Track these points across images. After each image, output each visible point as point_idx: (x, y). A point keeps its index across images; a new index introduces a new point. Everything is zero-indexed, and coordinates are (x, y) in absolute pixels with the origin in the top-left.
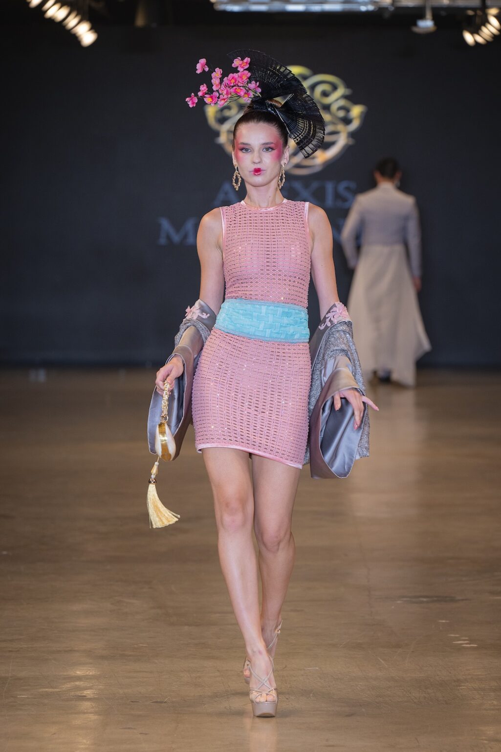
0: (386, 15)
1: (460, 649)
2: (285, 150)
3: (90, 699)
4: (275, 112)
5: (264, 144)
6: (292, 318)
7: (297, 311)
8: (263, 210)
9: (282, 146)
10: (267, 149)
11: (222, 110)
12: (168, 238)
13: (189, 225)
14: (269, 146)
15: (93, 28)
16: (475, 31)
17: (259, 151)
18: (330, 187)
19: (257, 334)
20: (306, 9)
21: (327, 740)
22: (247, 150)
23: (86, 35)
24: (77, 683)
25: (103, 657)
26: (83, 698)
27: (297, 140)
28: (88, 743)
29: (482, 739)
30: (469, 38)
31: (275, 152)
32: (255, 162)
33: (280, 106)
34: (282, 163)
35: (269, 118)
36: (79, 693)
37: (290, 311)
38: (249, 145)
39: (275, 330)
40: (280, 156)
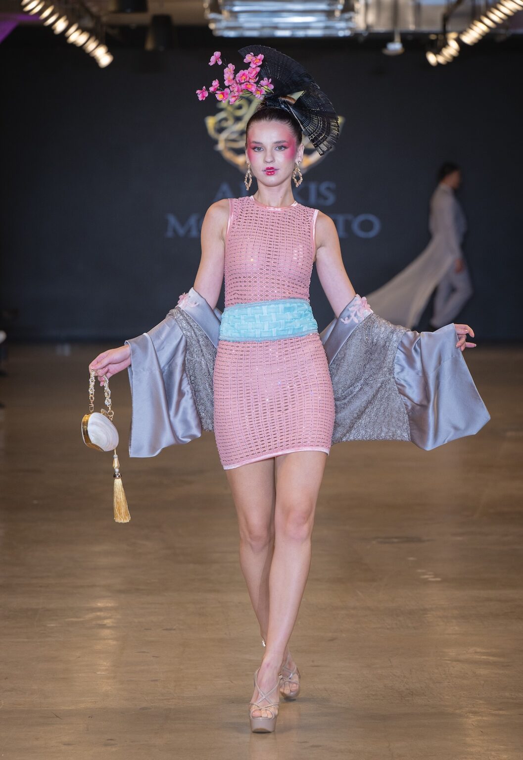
0: (361, 39)
1: (426, 582)
2: (299, 148)
3: (109, 628)
4: (289, 109)
5: (276, 143)
6: (296, 312)
7: (299, 304)
8: (272, 209)
9: (295, 144)
10: (280, 148)
11: (220, 121)
12: (175, 231)
13: (193, 220)
14: (281, 144)
15: (110, 51)
16: (437, 52)
17: (272, 149)
18: (313, 187)
19: (264, 335)
20: (292, 35)
21: (313, 661)
22: (259, 149)
23: (103, 57)
24: (99, 614)
25: (120, 592)
26: (103, 626)
27: (312, 137)
28: (108, 665)
29: (445, 660)
30: (432, 58)
31: (288, 151)
32: (267, 161)
33: (293, 102)
34: (296, 161)
35: (282, 115)
36: (99, 622)
37: (292, 305)
38: (262, 144)
39: (280, 328)
40: (293, 155)
